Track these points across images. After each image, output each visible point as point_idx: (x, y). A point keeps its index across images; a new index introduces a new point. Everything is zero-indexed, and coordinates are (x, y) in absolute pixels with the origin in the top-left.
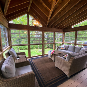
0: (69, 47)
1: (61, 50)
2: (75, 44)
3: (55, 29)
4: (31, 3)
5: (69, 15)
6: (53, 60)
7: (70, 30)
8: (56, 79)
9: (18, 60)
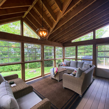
0: (70, 62)
1: (63, 67)
2: (76, 59)
3: (55, 43)
4: (30, 8)
5: (72, 29)
6: (58, 80)
7: (70, 45)
8: (69, 102)
9: (14, 87)
